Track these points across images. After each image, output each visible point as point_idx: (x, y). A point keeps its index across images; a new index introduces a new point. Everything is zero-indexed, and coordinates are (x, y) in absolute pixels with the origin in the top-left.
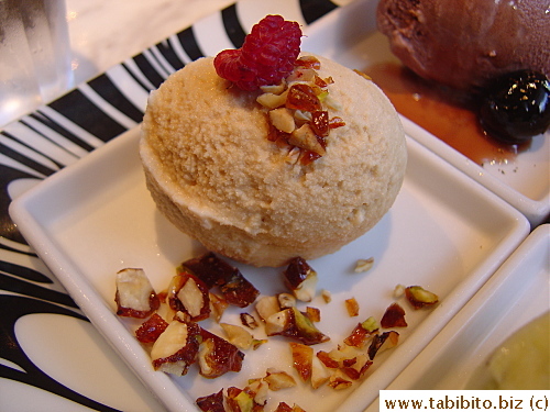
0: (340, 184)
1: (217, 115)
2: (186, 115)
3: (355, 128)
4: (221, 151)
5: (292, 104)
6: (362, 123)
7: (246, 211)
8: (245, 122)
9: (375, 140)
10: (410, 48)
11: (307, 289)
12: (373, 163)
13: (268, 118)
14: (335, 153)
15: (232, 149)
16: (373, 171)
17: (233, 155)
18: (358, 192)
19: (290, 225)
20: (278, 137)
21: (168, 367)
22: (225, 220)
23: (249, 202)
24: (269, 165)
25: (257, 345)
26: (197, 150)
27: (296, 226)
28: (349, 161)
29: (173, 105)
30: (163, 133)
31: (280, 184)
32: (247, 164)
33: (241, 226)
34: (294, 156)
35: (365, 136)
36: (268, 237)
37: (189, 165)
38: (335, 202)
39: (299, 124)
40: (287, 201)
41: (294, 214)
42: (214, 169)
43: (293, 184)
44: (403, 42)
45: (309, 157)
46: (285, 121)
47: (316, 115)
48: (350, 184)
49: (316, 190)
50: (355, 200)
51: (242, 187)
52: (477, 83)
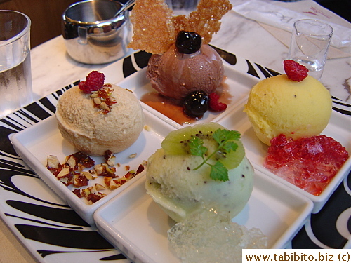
0: (116, 121)
1: (79, 101)
2: (70, 102)
3: (121, 104)
4: (80, 111)
5: (100, 96)
6: (123, 103)
7: (88, 130)
8: (88, 103)
9: (128, 108)
10: (157, 84)
11: (112, 161)
12: (127, 115)
13: (93, 100)
14: (114, 111)
15: (83, 111)
16: (127, 117)
17: (84, 113)
18: (123, 124)
19: (102, 135)
20: (96, 106)
21: (63, 180)
22: (82, 134)
23: (89, 127)
24: (94, 115)
25: (94, 178)
26: (73, 112)
27: (104, 135)
28: (119, 113)
29: (66, 99)
30: (63, 108)
31: (97, 121)
32: (88, 115)
33: (87, 135)
34: (101, 112)
35: (124, 106)
36: (96, 140)
37: (71, 117)
38: (115, 126)
39: (102, 101)
40: (100, 126)
41: (103, 130)
42: (78, 117)
43: (102, 121)
44: (154, 83)
45: (106, 112)
46: (98, 101)
47: (107, 99)
48: (119, 121)
49: (109, 122)
50: (122, 127)
51: (86, 122)
52: (183, 97)
